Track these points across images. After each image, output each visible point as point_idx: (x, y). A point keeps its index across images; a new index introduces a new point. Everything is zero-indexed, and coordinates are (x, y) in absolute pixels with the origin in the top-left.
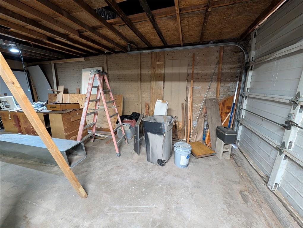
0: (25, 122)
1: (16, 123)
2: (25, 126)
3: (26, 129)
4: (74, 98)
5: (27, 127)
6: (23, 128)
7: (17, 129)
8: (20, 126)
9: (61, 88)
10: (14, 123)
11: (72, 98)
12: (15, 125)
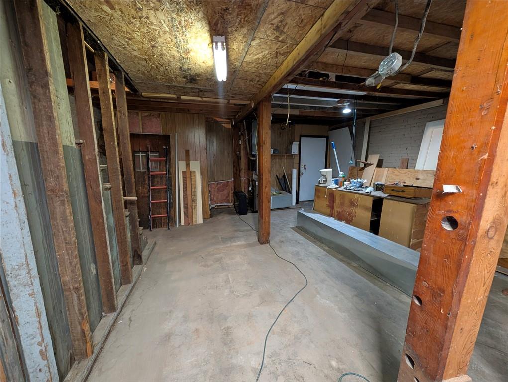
0: (341, 204)
1: (330, 203)
2: (339, 210)
3: (339, 213)
4: (397, 175)
5: (341, 211)
6: (336, 211)
7: (329, 211)
8: (332, 208)
9: (374, 159)
10: (328, 204)
11: (394, 176)
12: (328, 206)
